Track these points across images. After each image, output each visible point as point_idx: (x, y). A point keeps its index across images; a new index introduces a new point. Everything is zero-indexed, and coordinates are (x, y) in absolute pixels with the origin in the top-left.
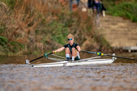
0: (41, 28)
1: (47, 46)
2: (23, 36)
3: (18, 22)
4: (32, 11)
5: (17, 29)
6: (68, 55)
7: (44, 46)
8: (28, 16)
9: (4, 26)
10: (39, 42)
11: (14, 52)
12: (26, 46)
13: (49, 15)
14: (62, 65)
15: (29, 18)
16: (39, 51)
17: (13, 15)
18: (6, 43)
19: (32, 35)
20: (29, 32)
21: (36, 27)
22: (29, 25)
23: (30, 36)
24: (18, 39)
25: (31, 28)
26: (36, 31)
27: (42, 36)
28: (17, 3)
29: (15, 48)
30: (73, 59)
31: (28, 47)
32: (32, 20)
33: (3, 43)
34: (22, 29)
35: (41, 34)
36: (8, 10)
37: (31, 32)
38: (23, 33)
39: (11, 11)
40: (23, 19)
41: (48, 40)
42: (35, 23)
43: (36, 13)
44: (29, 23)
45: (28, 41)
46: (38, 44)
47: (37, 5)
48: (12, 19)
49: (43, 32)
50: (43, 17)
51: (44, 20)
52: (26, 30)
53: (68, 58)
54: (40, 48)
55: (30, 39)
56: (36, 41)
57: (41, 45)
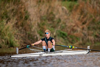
0: (92, 26)
1: (97, 39)
2: (79, 32)
3: (75, 21)
4: (85, 12)
5: (74, 26)
6: (44, 47)
7: (94, 39)
8: (82, 16)
9: (65, 24)
10: (91, 36)
11: (72, 43)
12: (81, 39)
13: (98, 16)
16: (90, 42)
17: (71, 16)
18: (66, 37)
19: (85, 30)
20: (83, 28)
21: (88, 25)
22: (84, 23)
23: (84, 31)
24: (75, 33)
25: (85, 26)
26: (89, 28)
27: (93, 32)
28: (74, 8)
29: (73, 40)
30: (49, 51)
31: (83, 39)
33: (64, 36)
34: (78, 26)
35: (92, 30)
36: (68, 12)
38: (79, 30)
39: (70, 13)
40: (79, 19)
41: (97, 34)
42: (88, 22)
43: (89, 15)
44: (83, 22)
45: (83, 35)
46: (90, 37)
47: (89, 9)
48: (71, 19)
49: (94, 28)
50: (94, 18)
51: (94, 20)
52: (81, 27)
53: (44, 50)
54: (91, 41)
55: (84, 33)
56: (89, 35)
57: (92, 38)
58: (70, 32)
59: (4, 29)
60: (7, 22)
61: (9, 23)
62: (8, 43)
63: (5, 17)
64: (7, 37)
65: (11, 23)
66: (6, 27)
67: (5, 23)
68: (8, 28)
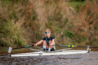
2: (86, 31)
3: (82, 21)
4: (92, 13)
5: (81, 26)
8: (89, 17)
9: (72, 24)
11: (79, 42)
12: (88, 39)
14: (38, 55)
15: (90, 18)
16: (97, 41)
17: (78, 16)
18: (73, 36)
21: (95, 25)
22: (90, 23)
23: (90, 31)
24: (82, 33)
25: (91, 26)
26: (95, 28)
28: (81, 8)
29: (80, 40)
30: (49, 50)
31: (89, 39)
32: (92, 19)
33: (71, 36)
34: (85, 26)
36: (75, 13)
37: (91, 29)
38: (86, 29)
39: (77, 13)
40: (86, 19)
42: (94, 22)
43: (95, 15)
44: (90, 22)
45: (89, 34)
46: (96, 37)
48: (78, 19)
52: (88, 27)
55: (91, 33)
56: (95, 35)
58: (77, 31)
59: (13, 29)
60: (15, 22)
61: (17, 23)
62: (16, 43)
63: (13, 17)
64: (15, 37)
65: (20, 23)
66: (15, 27)
67: (13, 23)
68: (16, 28)
